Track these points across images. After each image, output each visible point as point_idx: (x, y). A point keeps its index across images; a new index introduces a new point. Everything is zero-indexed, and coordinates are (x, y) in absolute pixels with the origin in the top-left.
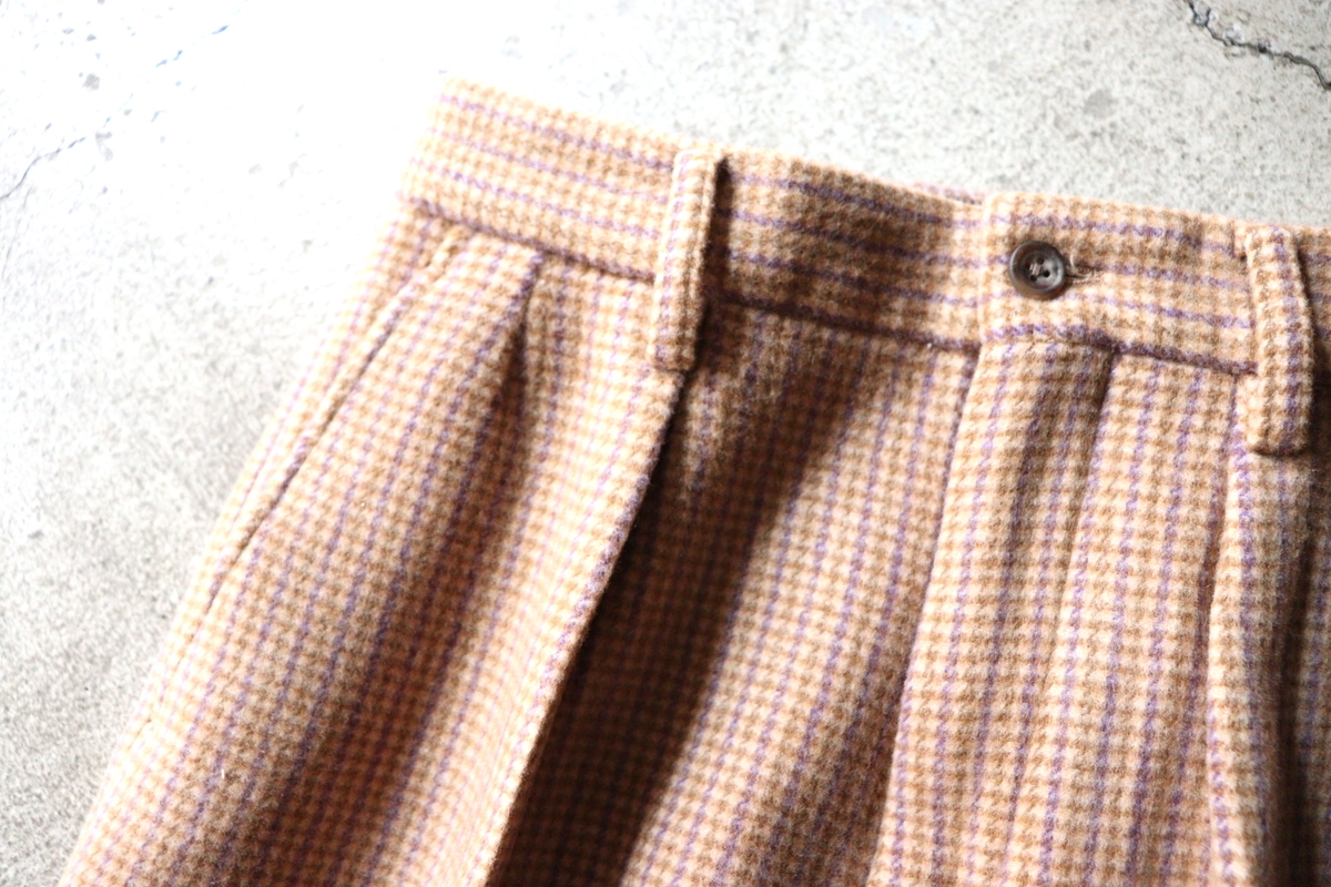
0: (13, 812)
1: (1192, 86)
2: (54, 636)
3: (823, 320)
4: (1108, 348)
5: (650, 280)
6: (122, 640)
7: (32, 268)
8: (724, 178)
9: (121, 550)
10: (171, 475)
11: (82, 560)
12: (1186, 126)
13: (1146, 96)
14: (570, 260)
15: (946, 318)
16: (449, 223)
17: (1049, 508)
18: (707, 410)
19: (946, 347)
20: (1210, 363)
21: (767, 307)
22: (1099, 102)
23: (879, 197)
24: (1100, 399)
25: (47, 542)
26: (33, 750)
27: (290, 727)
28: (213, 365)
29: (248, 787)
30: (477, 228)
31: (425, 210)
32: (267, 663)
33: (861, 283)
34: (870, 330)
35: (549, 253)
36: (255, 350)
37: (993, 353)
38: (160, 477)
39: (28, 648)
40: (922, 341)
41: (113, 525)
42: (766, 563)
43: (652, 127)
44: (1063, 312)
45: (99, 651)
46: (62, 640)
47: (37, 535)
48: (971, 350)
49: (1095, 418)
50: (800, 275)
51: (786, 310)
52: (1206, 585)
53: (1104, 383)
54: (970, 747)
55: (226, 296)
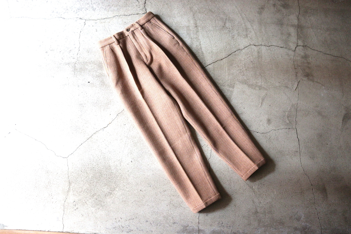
1: (128, 19)
3: (122, 38)
4: (133, 31)
5: (115, 42)
8: (114, 36)
11: (97, 78)
12: (130, 21)
13: (127, 21)
14: (110, 44)
15: (126, 35)
16: (104, 47)
17: (136, 38)
18: (121, 45)
19: (127, 36)
20: (137, 29)
21: (119, 40)
22: (125, 22)
23: (120, 32)
24: (134, 33)
25: (95, 79)
27: (116, 69)
29: (116, 72)
30: (105, 46)
31: (102, 47)
32: (113, 67)
33: (122, 36)
34: (124, 38)
35: (109, 44)
36: (97, 62)
37: (129, 35)
39: (99, 83)
40: (126, 37)
41: (98, 75)
42: (128, 49)
43: (109, 36)
44: (130, 31)
46: (100, 82)
48: (128, 35)
49: (135, 34)
50: (120, 37)
51: (120, 39)
53: (134, 32)
54: (141, 48)
55: (93, 61)
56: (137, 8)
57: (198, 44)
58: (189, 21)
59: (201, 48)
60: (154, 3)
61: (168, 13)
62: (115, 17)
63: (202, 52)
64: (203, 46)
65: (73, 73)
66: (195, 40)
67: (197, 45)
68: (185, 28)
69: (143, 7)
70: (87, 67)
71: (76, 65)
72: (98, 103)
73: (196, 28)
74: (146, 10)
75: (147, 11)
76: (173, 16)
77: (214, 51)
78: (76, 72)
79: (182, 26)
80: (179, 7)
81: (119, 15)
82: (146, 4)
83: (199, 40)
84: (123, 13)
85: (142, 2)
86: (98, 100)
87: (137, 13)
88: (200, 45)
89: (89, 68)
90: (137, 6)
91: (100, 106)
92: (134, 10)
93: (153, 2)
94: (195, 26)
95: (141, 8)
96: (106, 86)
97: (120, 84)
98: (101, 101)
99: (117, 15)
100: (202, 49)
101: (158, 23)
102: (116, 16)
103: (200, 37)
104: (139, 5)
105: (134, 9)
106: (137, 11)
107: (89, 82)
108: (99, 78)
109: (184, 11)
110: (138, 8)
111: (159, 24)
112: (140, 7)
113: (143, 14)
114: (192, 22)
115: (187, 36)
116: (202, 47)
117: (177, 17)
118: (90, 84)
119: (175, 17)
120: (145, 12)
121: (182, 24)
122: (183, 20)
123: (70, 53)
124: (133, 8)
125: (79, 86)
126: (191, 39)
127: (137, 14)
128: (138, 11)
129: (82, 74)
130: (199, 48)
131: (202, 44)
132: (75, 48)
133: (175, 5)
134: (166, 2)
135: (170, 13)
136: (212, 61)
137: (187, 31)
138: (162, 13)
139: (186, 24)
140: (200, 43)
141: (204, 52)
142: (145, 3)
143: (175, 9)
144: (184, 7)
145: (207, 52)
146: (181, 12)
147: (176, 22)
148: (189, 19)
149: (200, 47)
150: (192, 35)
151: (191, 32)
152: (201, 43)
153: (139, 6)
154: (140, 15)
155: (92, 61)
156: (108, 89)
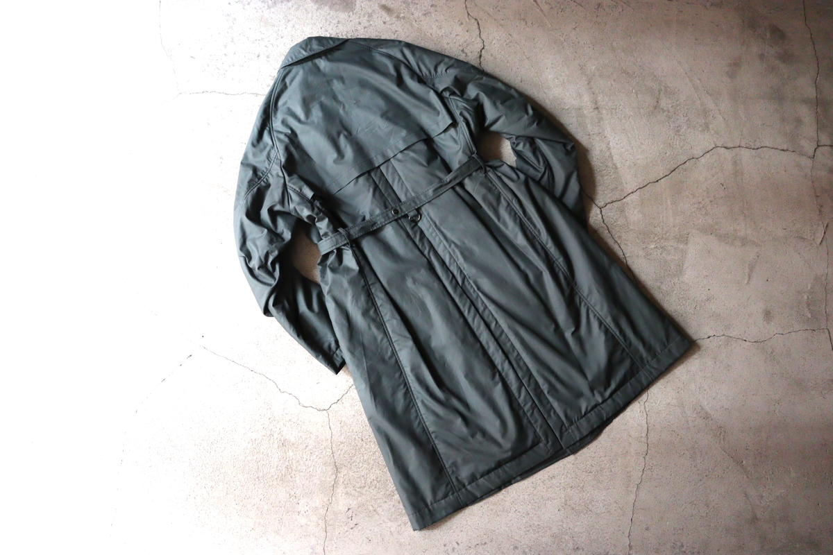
57: (604, 147)
58: (580, 96)
59: (611, 156)
60: (500, 56)
61: (532, 79)
63: (614, 164)
64: (614, 151)
66: (597, 138)
67: (601, 151)
68: (573, 111)
73: (596, 112)
76: (544, 85)
77: (639, 161)
79: (567, 108)
80: (557, 64)
82: (482, 58)
83: (605, 137)
85: (473, 55)
88: (609, 149)
94: (593, 106)
100: (614, 158)
103: (608, 131)
109: (567, 73)
114: (587, 98)
115: (579, 130)
116: (613, 154)
117: (552, 87)
119: (549, 88)
121: (565, 104)
122: (567, 94)
126: (588, 137)
130: (606, 156)
131: (612, 148)
133: (546, 61)
134: (526, 53)
135: (537, 78)
136: (636, 184)
137: (579, 118)
138: (519, 78)
139: (574, 102)
140: (608, 144)
141: (619, 166)
143: (548, 70)
144: (566, 64)
145: (624, 165)
146: (561, 75)
147: (551, 98)
148: (580, 91)
149: (608, 154)
150: (589, 128)
151: (588, 121)
152: (611, 144)
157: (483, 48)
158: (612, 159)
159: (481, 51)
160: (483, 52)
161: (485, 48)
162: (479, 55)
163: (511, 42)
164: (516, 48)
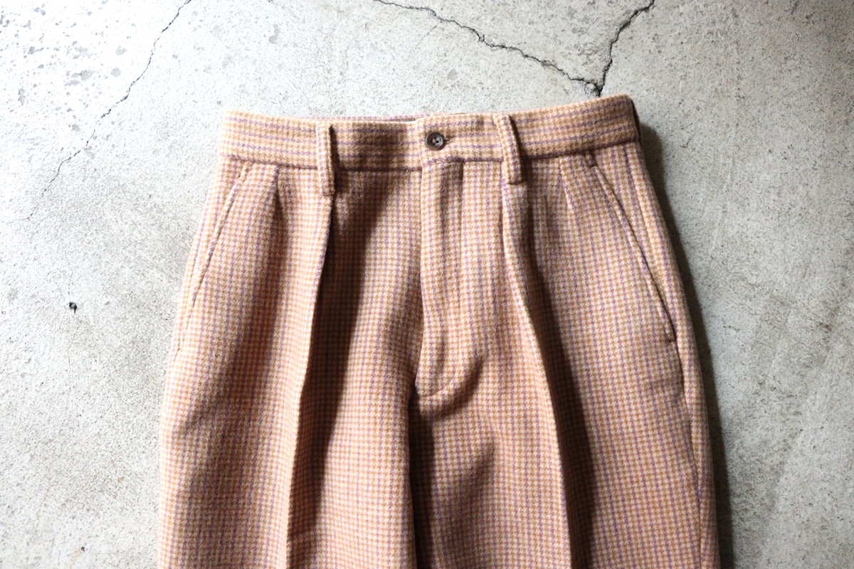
0: (129, 401)
1: (482, 63)
2: (125, 337)
3: (372, 170)
4: (460, 161)
5: (316, 168)
6: (153, 332)
7: (73, 205)
8: (332, 132)
9: (143, 301)
10: (155, 269)
11: (129, 308)
12: (482, 78)
13: (467, 69)
14: (288, 166)
15: (411, 162)
16: (243, 161)
17: (452, 213)
18: (342, 205)
19: (412, 170)
20: (492, 160)
21: (354, 170)
22: (452, 74)
23: (382, 128)
24: (461, 177)
25: (113, 305)
26: (130, 378)
28: (160, 226)
29: (223, 357)
30: (254, 161)
31: (233, 158)
33: (382, 156)
34: (387, 170)
35: (280, 165)
36: (175, 218)
37: (426, 170)
38: (151, 271)
39: (117, 344)
40: (405, 170)
41: (138, 292)
42: (371, 249)
43: (305, 119)
44: (445, 153)
45: (145, 338)
46: (129, 338)
47: (108, 303)
48: (420, 169)
49: (461, 183)
50: (362, 157)
51: (360, 169)
52: (500, 226)
53: (461, 172)
54: (443, 289)
55: (158, 201)
56: (564, 24)
57: (778, 435)
58: (806, 269)
59: (778, 471)
60: (674, 50)
61: (716, 157)
62: (415, 12)
63: (772, 497)
64: (794, 463)
65: (29, 205)
66: (776, 407)
67: (765, 442)
68: (763, 300)
69: (601, 40)
70: (109, 216)
71: (65, 170)
72: (58, 446)
73: (819, 336)
74: (606, 70)
75: (609, 74)
76: (735, 188)
77: (839, 525)
78: (43, 212)
79: (753, 280)
80: (803, 154)
81: (445, 16)
82: (627, 30)
83: (797, 413)
84: (471, 13)
85: (608, 10)
86: (67, 431)
87: (549, 59)
88: (787, 448)
89: (115, 229)
90: (571, 13)
91: (59, 473)
92: (540, 27)
93: (671, 41)
94: (823, 317)
95: (586, 39)
96: (147, 381)
97: (205, 434)
98: (77, 448)
99: (436, 7)
100: (782, 480)
101: (632, 188)
102: (426, 13)
103: (813, 405)
104: (586, 19)
105: (548, 24)
106: (551, 47)
107: (73, 307)
108: (135, 313)
109: (813, 193)
110: (569, 32)
111: (635, 200)
112: (582, 32)
113: (577, 83)
114: (819, 285)
115: (746, 355)
116: (787, 468)
117: (754, 205)
118: (74, 323)
119: (742, 204)
120: (598, 77)
121: (756, 267)
122: (778, 246)
123: (75, 83)
124: (542, 12)
125: (13, 295)
126: (757, 387)
127: (544, 63)
128: (562, 49)
129: (66, 241)
130: (767, 461)
131: (795, 450)
132: (116, 72)
133: (782, 131)
134: (743, 83)
135: (730, 161)
137: (765, 326)
138: (686, 136)
139: (780, 277)
140: (794, 436)
141: (781, 505)
142: (626, 25)
143: (770, 157)
144: (825, 168)
145: (795, 513)
146: (794, 189)
147: (732, 232)
148: (814, 259)
149: (776, 458)
150: (775, 366)
151: (782, 345)
152: (799, 440)
153: (580, 25)
154: (558, 76)
155: (155, 199)
156: (147, 403)
157: (646, 9)
158: (775, 483)
159: (636, 13)
160: (638, 19)
161: (652, 11)
162: (624, 19)
163: (724, 33)
164: (727, 55)
